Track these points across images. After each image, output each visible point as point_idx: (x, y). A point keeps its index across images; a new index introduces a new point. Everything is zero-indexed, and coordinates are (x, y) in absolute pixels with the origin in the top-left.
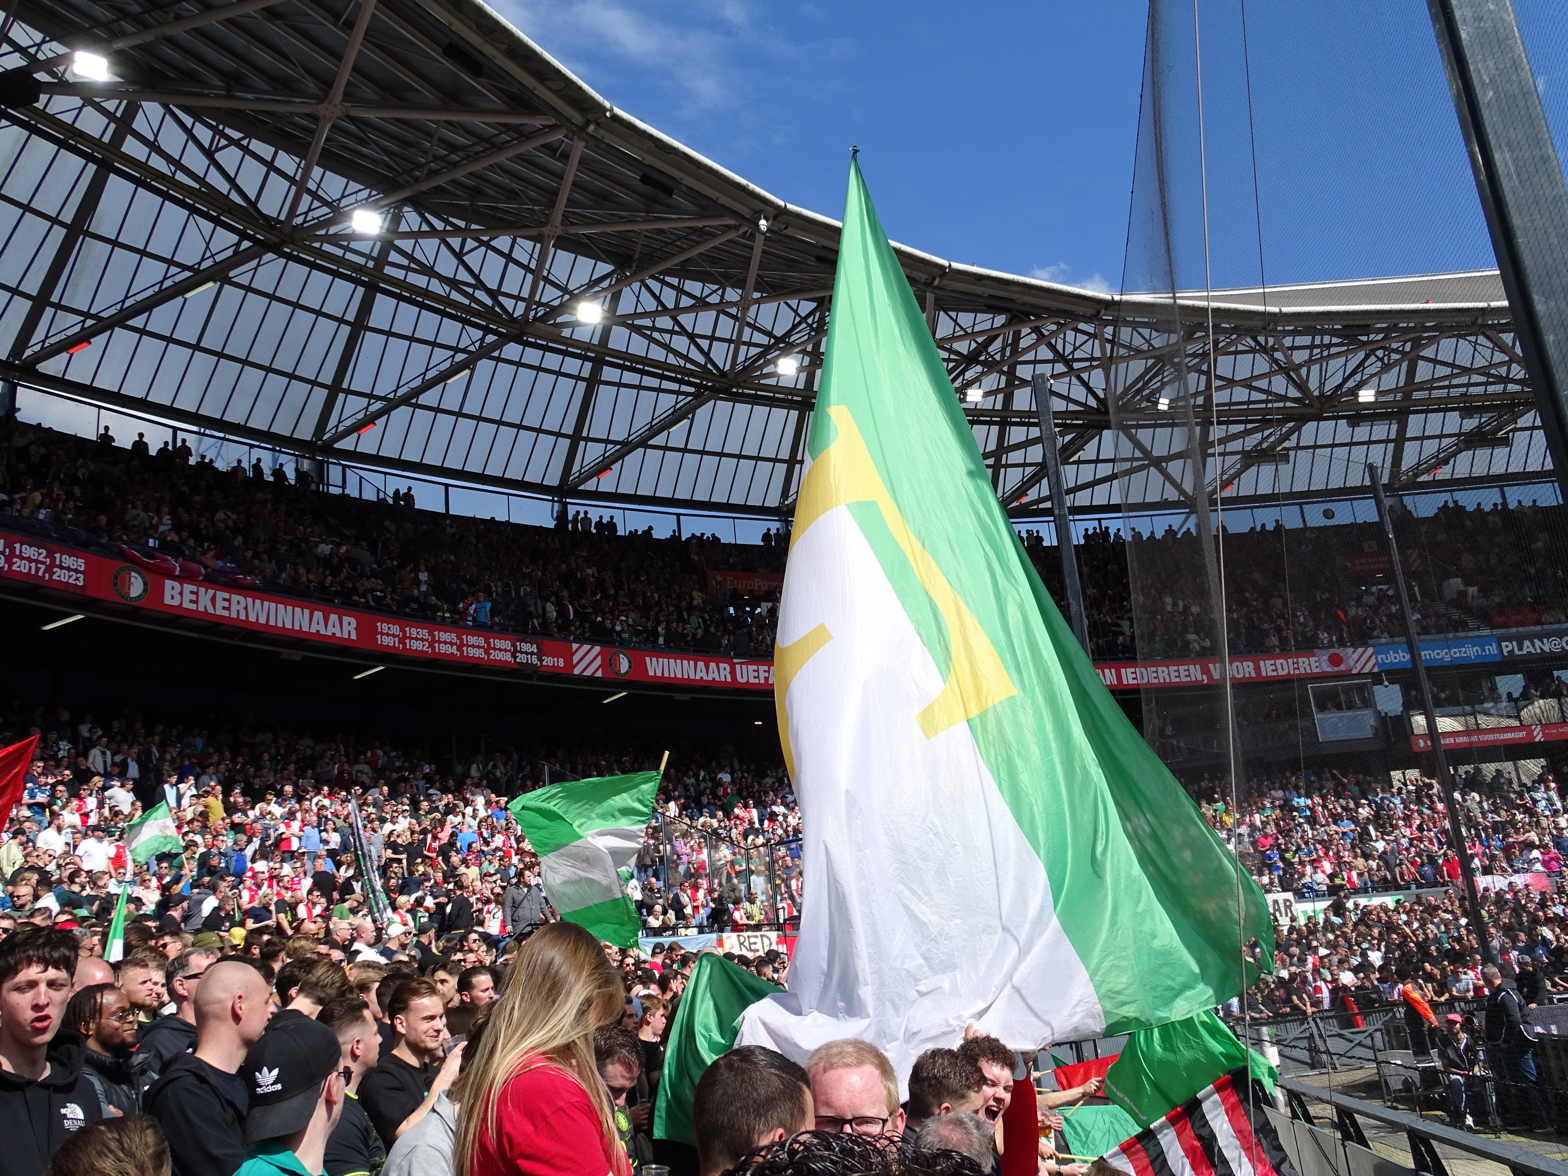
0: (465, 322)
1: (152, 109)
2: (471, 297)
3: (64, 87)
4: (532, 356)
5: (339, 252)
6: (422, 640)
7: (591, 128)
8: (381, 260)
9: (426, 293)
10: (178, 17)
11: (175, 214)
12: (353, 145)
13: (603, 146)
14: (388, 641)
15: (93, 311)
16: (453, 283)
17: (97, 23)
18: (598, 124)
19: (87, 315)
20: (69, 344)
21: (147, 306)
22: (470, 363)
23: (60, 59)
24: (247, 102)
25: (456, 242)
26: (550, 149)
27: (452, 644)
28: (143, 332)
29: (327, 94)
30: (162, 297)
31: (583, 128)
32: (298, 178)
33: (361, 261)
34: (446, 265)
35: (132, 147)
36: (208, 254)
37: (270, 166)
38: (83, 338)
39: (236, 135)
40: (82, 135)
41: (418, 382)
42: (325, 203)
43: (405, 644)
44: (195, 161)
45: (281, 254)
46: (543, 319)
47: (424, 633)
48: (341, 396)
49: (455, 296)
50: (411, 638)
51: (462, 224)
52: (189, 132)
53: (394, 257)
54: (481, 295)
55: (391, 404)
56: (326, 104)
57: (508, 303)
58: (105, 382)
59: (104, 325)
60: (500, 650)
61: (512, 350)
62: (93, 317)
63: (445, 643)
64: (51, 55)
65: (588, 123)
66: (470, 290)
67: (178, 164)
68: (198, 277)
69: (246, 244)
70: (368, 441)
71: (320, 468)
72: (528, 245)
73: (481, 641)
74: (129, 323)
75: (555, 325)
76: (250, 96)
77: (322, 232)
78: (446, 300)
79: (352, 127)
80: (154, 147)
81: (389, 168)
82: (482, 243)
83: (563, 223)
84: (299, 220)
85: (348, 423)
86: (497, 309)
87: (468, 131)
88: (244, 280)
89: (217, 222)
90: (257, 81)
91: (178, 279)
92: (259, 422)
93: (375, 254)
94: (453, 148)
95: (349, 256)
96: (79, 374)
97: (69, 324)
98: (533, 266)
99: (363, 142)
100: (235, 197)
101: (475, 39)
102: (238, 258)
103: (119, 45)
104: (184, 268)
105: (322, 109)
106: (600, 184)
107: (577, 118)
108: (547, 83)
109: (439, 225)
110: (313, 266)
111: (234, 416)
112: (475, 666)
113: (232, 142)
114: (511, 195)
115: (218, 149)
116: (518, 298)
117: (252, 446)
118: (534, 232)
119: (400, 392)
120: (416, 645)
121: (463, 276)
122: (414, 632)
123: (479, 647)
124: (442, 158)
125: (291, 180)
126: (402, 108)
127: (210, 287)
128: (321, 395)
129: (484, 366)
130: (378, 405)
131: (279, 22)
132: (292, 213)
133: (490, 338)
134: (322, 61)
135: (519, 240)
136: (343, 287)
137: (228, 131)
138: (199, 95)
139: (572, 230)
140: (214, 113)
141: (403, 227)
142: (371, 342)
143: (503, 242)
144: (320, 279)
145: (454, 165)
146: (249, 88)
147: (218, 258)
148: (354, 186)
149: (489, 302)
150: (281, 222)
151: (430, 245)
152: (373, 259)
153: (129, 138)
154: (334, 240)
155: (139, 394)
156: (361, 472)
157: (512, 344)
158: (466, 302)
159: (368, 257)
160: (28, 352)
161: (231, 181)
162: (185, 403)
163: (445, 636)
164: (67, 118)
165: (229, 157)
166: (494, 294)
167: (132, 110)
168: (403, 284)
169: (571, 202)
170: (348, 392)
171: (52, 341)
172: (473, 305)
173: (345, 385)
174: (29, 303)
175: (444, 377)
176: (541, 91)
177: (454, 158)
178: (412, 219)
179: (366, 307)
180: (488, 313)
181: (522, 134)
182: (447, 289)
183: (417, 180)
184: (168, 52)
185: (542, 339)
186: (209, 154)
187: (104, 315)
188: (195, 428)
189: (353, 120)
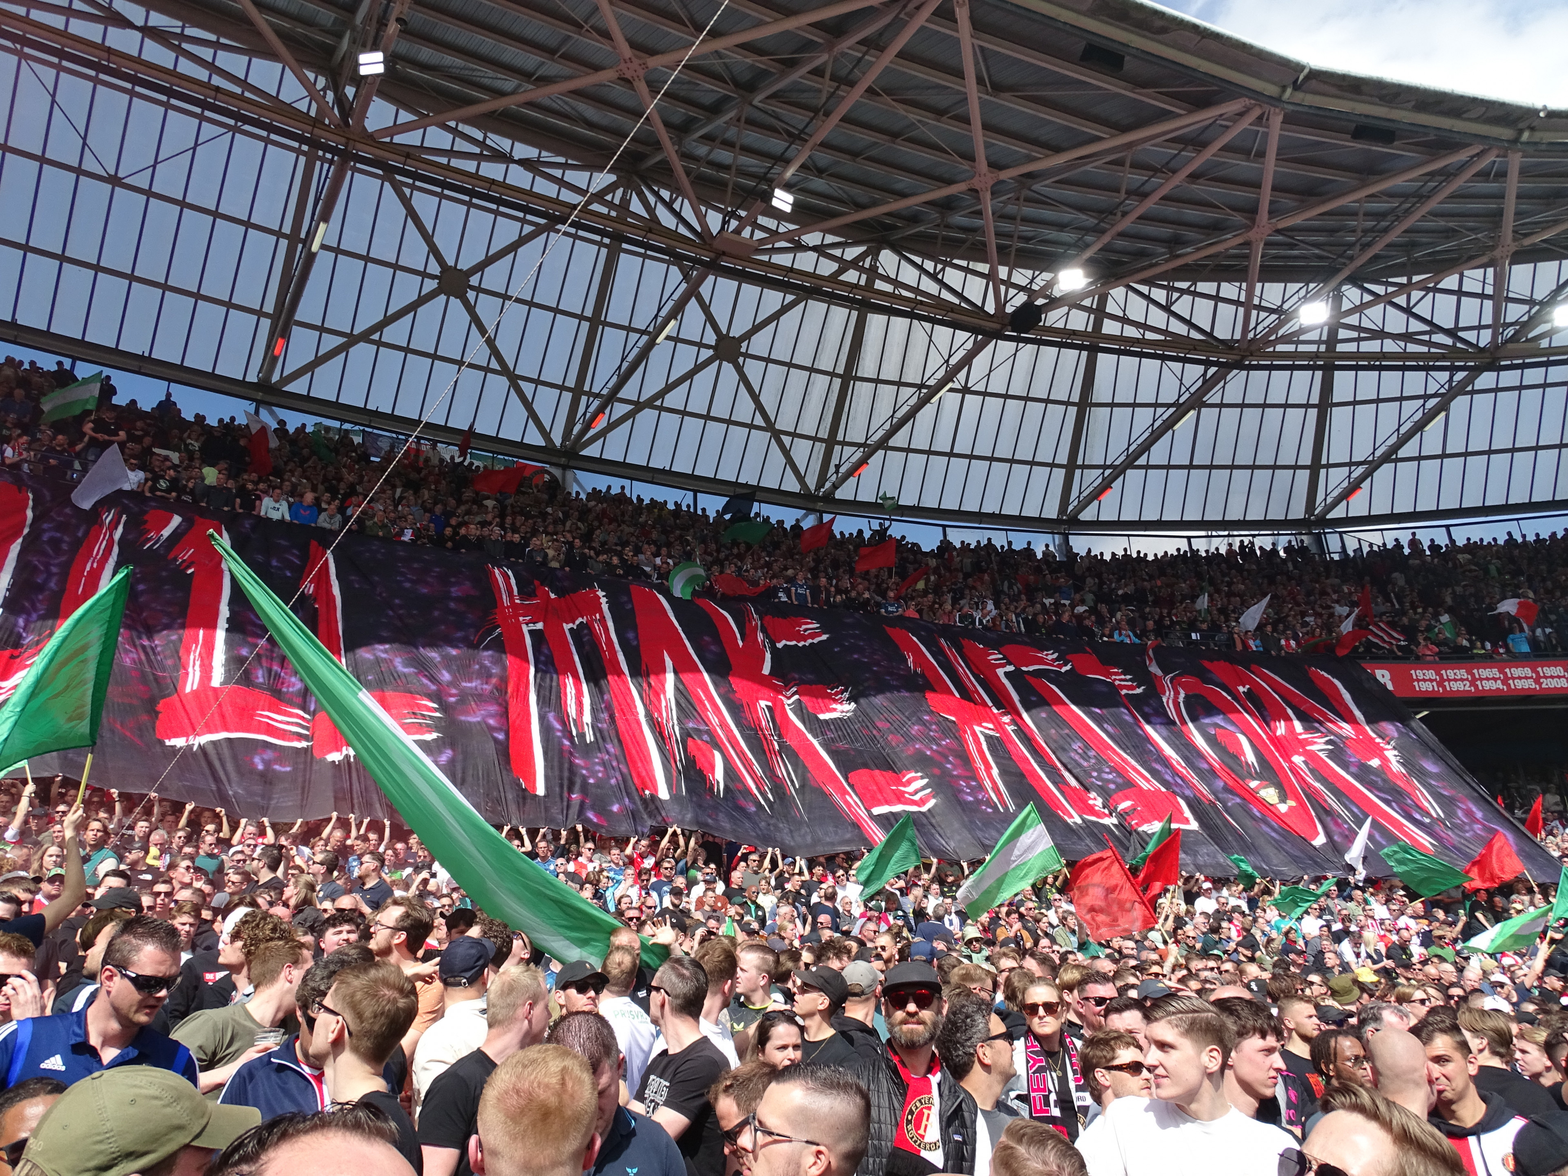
0: (1427, 369)
1: (1118, 293)
2: (1430, 344)
3: (1054, 303)
4: (1509, 378)
5: (1291, 348)
6: (1462, 680)
7: (1526, 136)
8: (1332, 340)
9: (1383, 355)
10: (1124, 214)
11: (1151, 365)
12: (1283, 252)
13: (1543, 147)
14: (1426, 687)
15: (1108, 463)
16: (1407, 337)
17: (1068, 245)
18: (1532, 129)
19: (1104, 467)
20: (1097, 493)
21: (1146, 447)
22: (1444, 407)
23: (1050, 284)
24: (1190, 255)
25: (1401, 300)
26: (1484, 175)
27: (1495, 679)
28: (1147, 467)
29: (1253, 221)
30: (1155, 436)
31: (1516, 141)
32: (1242, 299)
33: (1313, 348)
34: (1396, 322)
35: (1110, 327)
36: (1183, 389)
37: (1217, 298)
38: (1105, 486)
39: (1184, 285)
40: (1074, 333)
41: (1394, 439)
42: (1271, 311)
43: (1444, 687)
44: (1158, 318)
45: (1242, 367)
46: (1514, 339)
47: (1462, 673)
48: (1323, 472)
49: (1412, 348)
50: (1449, 680)
51: (1404, 280)
52: (1147, 298)
53: (1343, 334)
54: (1440, 338)
55: (1372, 466)
56: (1255, 229)
57: (1471, 336)
58: (1128, 515)
59: (1119, 471)
60: (1552, 677)
61: (1486, 380)
62: (1109, 467)
63: (1487, 679)
64: (1042, 284)
65: (1521, 132)
66: (1426, 338)
67: (1145, 326)
68: (1180, 409)
69: (1213, 370)
70: (1358, 506)
71: (1318, 540)
72: (1479, 273)
73: (1528, 671)
74: (1136, 463)
75: (1528, 340)
76: (1189, 250)
77: (1273, 338)
78: (1404, 355)
79: (1280, 238)
80: (1124, 320)
81: (1320, 258)
82: (1428, 290)
83: (1515, 240)
84: (1251, 335)
85: (1335, 494)
86: (1459, 345)
87: (1390, 195)
88: (1216, 400)
89: (1185, 360)
90: (1191, 234)
91: (1165, 417)
92: (1255, 515)
93: (1324, 338)
94: (1380, 216)
95: (1302, 348)
96: (1107, 515)
97: (1093, 478)
98: (1489, 290)
99: (1292, 246)
100: (1195, 335)
101: (1380, 111)
102: (1208, 384)
103: (1088, 254)
104: (1168, 406)
105: (1252, 235)
106: (1545, 185)
107: (1506, 133)
108: (1465, 116)
109: (1380, 289)
110: (1271, 368)
111: (1234, 515)
112: (1527, 698)
113: (1182, 292)
114: (1449, 233)
115: (1172, 304)
116: (1479, 327)
117: (1254, 536)
118: (1484, 260)
119: (1378, 453)
120: (1456, 686)
121: (1416, 326)
122: (1451, 674)
123: (1526, 678)
124: (1372, 230)
125: (1237, 303)
126: (1324, 202)
127: (1192, 413)
128: (1303, 476)
129: (1460, 404)
130: (1360, 470)
131: (1201, 181)
132: (1245, 330)
133: (1460, 376)
134: (1241, 194)
135: (1466, 273)
136: (1302, 377)
137: (1178, 284)
138: (1152, 266)
139: (1527, 242)
140: (1163, 276)
141: (1346, 305)
142: (1339, 417)
143: (1450, 282)
144: (1280, 377)
145: (1386, 230)
146: (1186, 243)
147: (1192, 390)
148: (1293, 287)
149: (1449, 341)
150: (1237, 341)
151: (1375, 313)
152: (1323, 342)
153: (1106, 321)
154: (1287, 339)
155: (1155, 518)
156: (1357, 535)
157: (1485, 374)
158: (1425, 349)
159: (1319, 342)
160: (1070, 508)
161: (1189, 323)
162: (1192, 515)
163: (1485, 673)
164: (1060, 325)
165: (1182, 306)
166: (1450, 333)
167: (1103, 300)
168: (1358, 355)
169: (1519, 214)
170: (1328, 466)
171: (1085, 494)
172: (1433, 350)
173: (1324, 461)
174: (1063, 471)
175: (1419, 427)
176: (1459, 125)
177: (1384, 224)
178: (1352, 295)
179: (1327, 387)
180: (1452, 353)
181: (1448, 174)
182: (1402, 344)
183: (1351, 258)
184: (1121, 243)
185: (1517, 358)
186: (1166, 308)
187: (1117, 463)
188: (1203, 533)
189: (1278, 232)
